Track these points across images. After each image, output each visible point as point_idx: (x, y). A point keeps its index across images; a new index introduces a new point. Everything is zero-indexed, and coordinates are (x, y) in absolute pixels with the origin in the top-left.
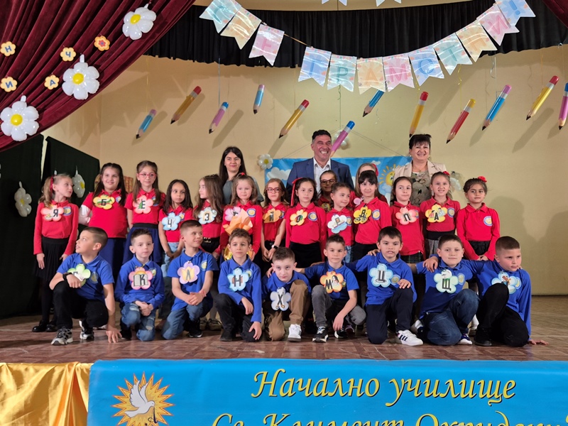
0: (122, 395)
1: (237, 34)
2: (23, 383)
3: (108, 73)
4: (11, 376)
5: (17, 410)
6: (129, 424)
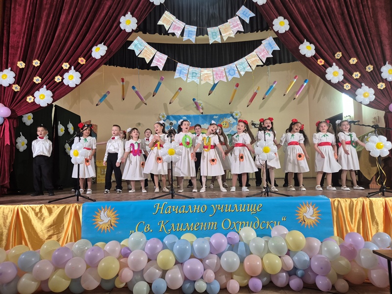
0: (97, 215)
1: (146, 56)
2: (52, 212)
3: (85, 74)
4: (47, 210)
5: (50, 224)
6: (100, 228)
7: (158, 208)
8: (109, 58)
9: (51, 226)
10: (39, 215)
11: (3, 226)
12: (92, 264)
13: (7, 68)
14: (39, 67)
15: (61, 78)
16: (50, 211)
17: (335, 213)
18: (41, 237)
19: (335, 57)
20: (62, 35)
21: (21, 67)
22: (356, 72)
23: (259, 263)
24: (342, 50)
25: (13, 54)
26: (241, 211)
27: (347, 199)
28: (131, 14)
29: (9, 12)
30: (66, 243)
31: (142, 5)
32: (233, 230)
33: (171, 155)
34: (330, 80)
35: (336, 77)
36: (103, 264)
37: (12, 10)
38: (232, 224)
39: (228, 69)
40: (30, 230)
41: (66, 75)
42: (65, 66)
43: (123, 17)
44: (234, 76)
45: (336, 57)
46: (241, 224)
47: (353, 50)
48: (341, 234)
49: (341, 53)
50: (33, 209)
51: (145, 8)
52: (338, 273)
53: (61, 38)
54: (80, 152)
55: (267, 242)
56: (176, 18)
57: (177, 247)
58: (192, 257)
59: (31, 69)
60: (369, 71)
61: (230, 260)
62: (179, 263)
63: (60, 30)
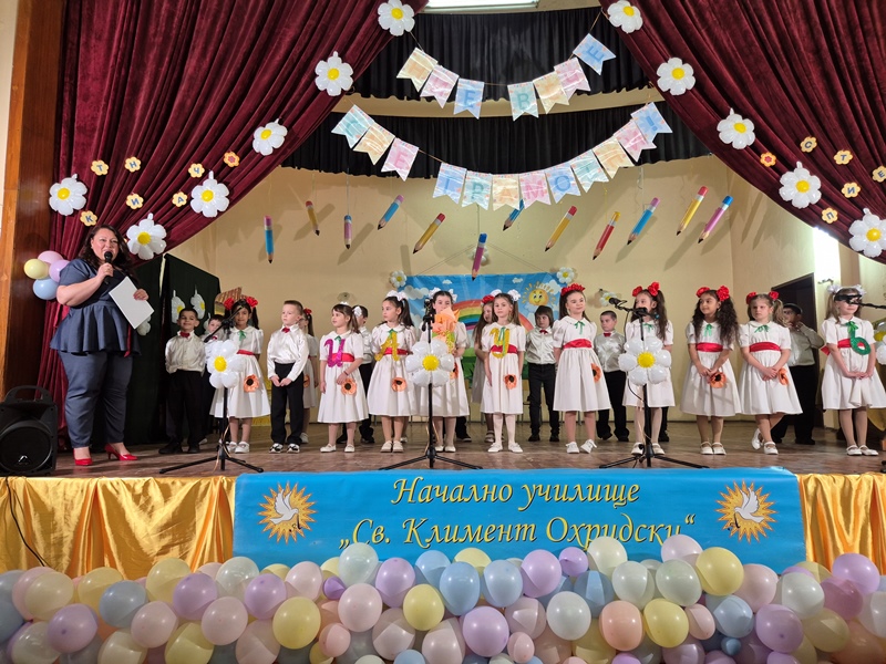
0: (268, 503)
1: (371, 149)
2: (170, 496)
3: (238, 190)
4: (158, 489)
5: (165, 522)
6: (274, 531)
7: (402, 489)
8: (290, 152)
9: (167, 526)
10: (142, 501)
11: (63, 524)
12: (260, 613)
13: (69, 175)
14: (138, 173)
15: (185, 197)
16: (166, 494)
17: (809, 509)
18: (145, 550)
19: (800, 148)
20: (189, 102)
21: (99, 173)
22: (850, 182)
23: (635, 620)
24: (816, 132)
25: (83, 144)
26: (590, 499)
27: (835, 477)
28: (339, 56)
29: (75, 52)
30: (201, 564)
31: (365, 35)
32: (573, 543)
33: (430, 369)
34: (791, 201)
35: (803, 195)
36: (285, 615)
37: (82, 49)
38: (570, 529)
39: (554, 175)
40: (122, 534)
41: (197, 191)
42: (196, 170)
43: (322, 62)
44: (567, 192)
45: (804, 149)
46: (590, 530)
47: (841, 133)
48: (822, 557)
49: (814, 140)
50: (128, 486)
51: (370, 43)
52: (818, 647)
53: (187, 111)
54: (229, 361)
55: (652, 572)
56: (440, 63)
57: (447, 579)
58: (483, 602)
59: (120, 178)
60: (881, 180)
61: (569, 613)
62: (452, 615)
63: (184, 91)
